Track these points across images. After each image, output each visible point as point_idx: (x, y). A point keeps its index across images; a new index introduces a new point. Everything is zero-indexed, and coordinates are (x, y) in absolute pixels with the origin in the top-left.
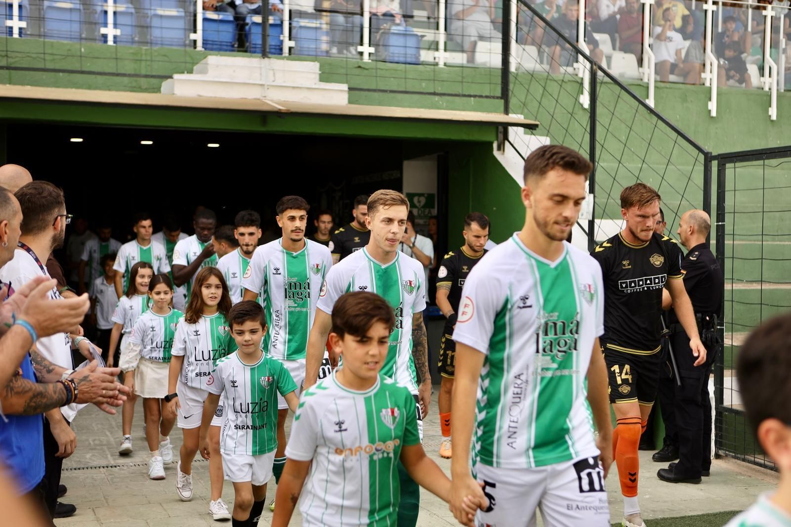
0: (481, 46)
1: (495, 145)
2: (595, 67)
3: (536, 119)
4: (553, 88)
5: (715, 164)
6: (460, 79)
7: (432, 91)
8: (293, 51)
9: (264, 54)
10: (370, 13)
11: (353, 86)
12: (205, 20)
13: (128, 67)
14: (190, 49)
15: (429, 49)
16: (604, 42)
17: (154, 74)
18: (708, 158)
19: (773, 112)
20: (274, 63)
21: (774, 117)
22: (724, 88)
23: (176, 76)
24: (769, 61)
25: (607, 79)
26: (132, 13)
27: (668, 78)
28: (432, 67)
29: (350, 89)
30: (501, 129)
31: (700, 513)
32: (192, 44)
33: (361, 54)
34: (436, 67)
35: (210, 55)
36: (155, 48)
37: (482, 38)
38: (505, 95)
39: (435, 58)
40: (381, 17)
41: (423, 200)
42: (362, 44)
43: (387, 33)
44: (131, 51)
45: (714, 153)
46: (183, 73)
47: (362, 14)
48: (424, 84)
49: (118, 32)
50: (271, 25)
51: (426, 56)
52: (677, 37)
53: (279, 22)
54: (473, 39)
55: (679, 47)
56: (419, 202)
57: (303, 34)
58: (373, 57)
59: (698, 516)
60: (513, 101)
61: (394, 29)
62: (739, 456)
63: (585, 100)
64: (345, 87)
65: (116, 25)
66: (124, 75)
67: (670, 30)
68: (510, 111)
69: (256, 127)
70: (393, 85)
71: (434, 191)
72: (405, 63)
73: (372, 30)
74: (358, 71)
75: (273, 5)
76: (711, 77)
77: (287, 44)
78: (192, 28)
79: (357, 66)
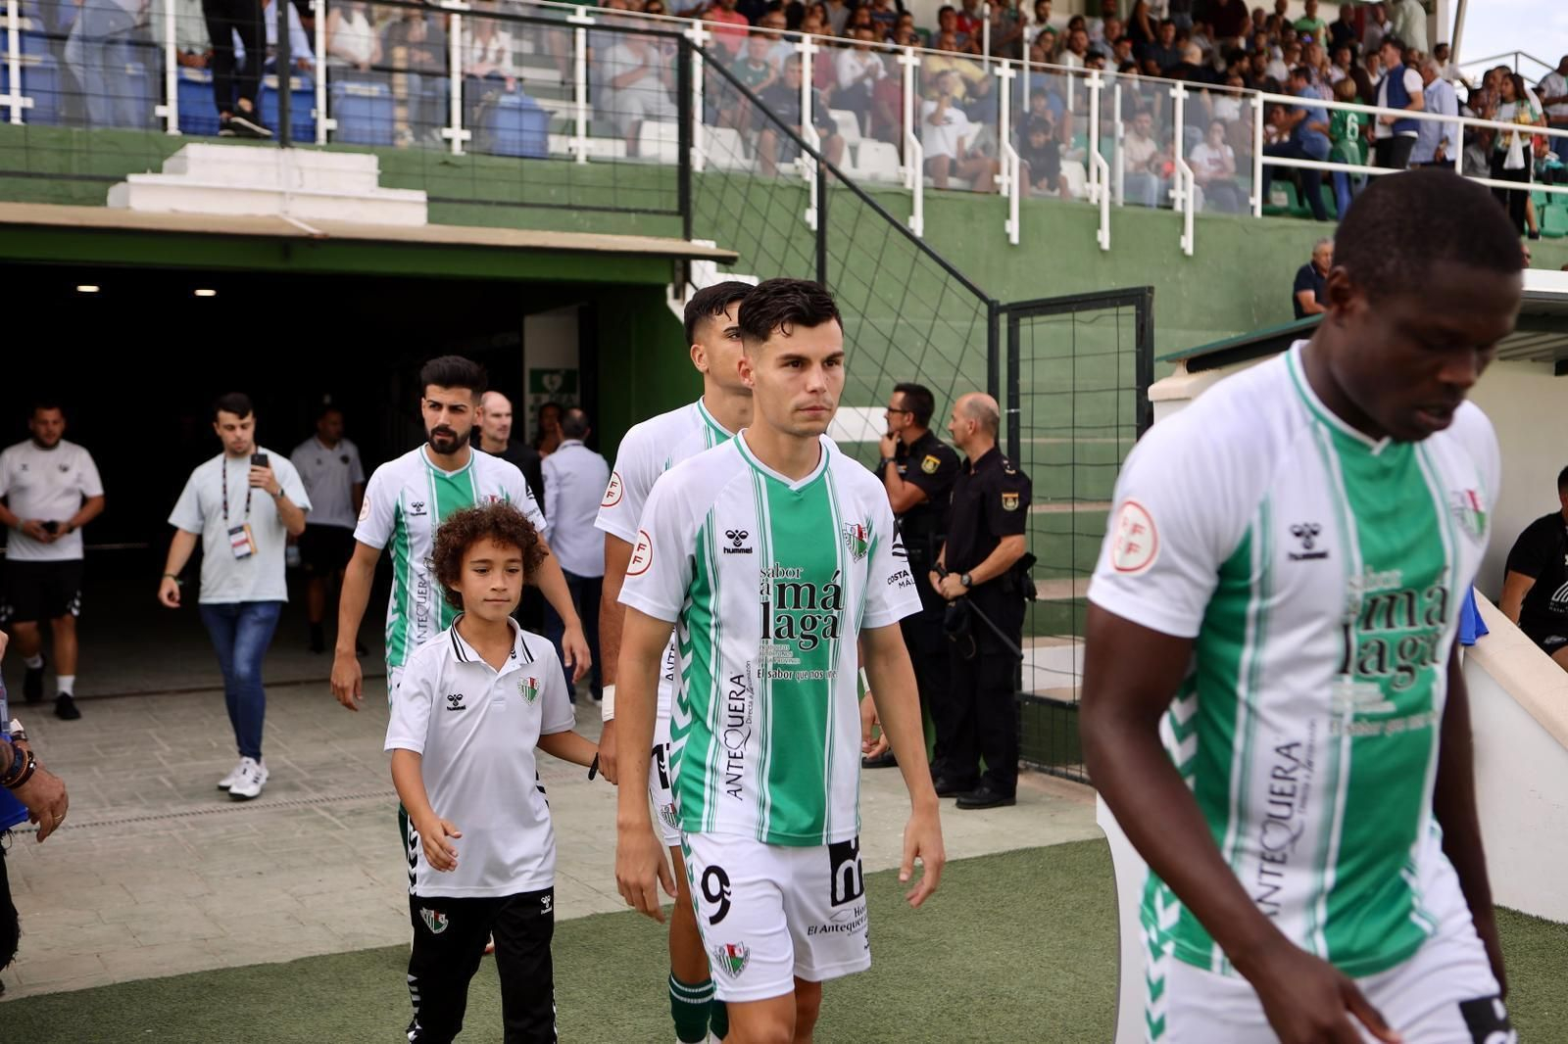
0: (649, 129)
1: (670, 291)
2: (826, 167)
3: (733, 248)
4: (761, 198)
5: (1003, 318)
6: (611, 183)
7: (565, 202)
8: (333, 136)
9: (284, 142)
10: (462, 73)
11: (435, 194)
12: (183, 83)
13: (49, 162)
14: (156, 133)
15: (562, 133)
16: (847, 124)
17: (95, 173)
18: (994, 309)
19: (1104, 237)
20: (301, 157)
21: (1106, 245)
22: (1030, 199)
23: (133, 178)
24: (1097, 159)
25: (840, 184)
26: (52, 70)
27: (946, 181)
28: (565, 163)
29: (431, 200)
30: (679, 264)
31: (979, 854)
32: (160, 124)
33: (449, 141)
34: (572, 163)
35: (192, 142)
36: (96, 129)
37: (650, 116)
38: (685, 209)
39: (570, 149)
40: (483, 81)
41: (558, 380)
42: (449, 124)
43: (492, 106)
44: (54, 135)
45: (1003, 302)
46: (144, 172)
47: (448, 75)
48: (553, 192)
49: (29, 103)
50: (296, 93)
51: (557, 144)
52: (957, 116)
53: (309, 88)
54: (636, 118)
55: (963, 133)
56: (552, 383)
57: (352, 108)
58: (467, 147)
59: (976, 858)
60: (698, 220)
61: (505, 100)
62: (1045, 767)
63: (811, 216)
64: (421, 196)
65: (24, 92)
66: (41, 176)
67: (948, 106)
68: (693, 235)
69: (273, 263)
70: (503, 192)
71: (575, 365)
72: (522, 157)
73: (466, 103)
74: (445, 170)
75: (300, 59)
76: (1010, 180)
77: (324, 124)
78: (159, 96)
79: (440, 161)
